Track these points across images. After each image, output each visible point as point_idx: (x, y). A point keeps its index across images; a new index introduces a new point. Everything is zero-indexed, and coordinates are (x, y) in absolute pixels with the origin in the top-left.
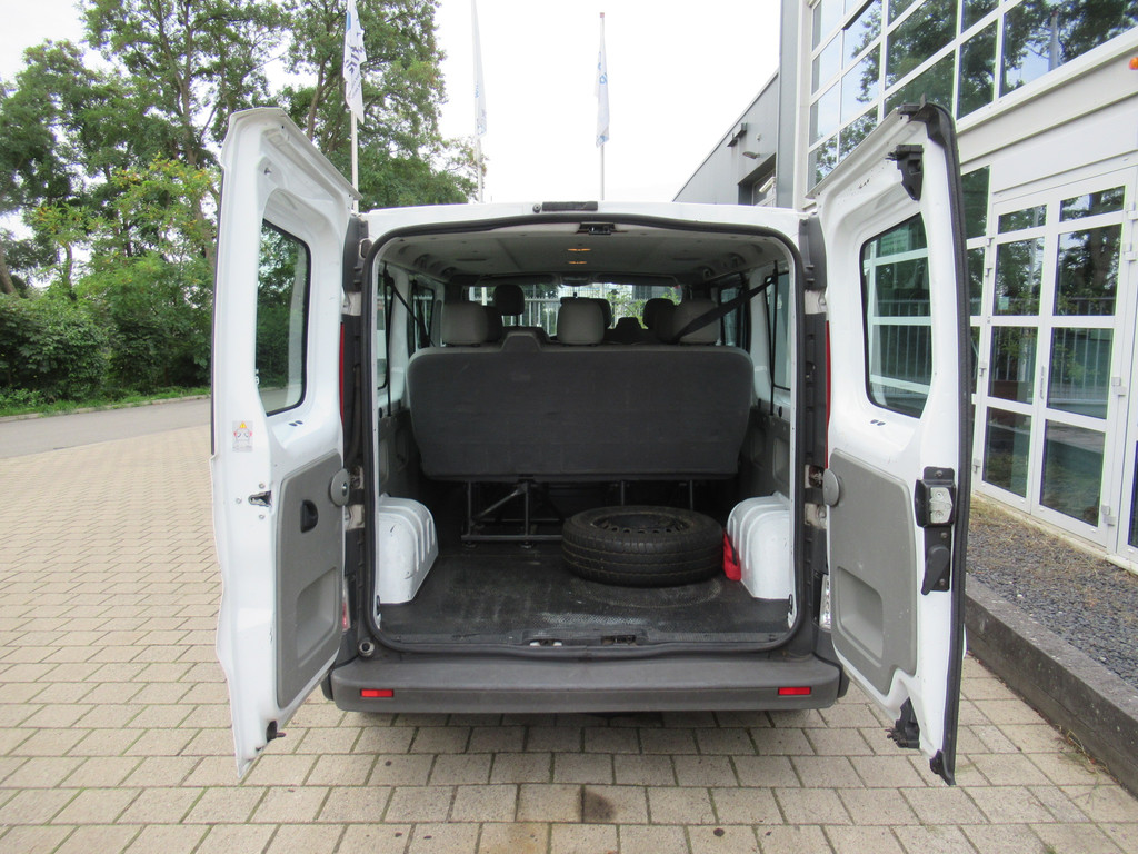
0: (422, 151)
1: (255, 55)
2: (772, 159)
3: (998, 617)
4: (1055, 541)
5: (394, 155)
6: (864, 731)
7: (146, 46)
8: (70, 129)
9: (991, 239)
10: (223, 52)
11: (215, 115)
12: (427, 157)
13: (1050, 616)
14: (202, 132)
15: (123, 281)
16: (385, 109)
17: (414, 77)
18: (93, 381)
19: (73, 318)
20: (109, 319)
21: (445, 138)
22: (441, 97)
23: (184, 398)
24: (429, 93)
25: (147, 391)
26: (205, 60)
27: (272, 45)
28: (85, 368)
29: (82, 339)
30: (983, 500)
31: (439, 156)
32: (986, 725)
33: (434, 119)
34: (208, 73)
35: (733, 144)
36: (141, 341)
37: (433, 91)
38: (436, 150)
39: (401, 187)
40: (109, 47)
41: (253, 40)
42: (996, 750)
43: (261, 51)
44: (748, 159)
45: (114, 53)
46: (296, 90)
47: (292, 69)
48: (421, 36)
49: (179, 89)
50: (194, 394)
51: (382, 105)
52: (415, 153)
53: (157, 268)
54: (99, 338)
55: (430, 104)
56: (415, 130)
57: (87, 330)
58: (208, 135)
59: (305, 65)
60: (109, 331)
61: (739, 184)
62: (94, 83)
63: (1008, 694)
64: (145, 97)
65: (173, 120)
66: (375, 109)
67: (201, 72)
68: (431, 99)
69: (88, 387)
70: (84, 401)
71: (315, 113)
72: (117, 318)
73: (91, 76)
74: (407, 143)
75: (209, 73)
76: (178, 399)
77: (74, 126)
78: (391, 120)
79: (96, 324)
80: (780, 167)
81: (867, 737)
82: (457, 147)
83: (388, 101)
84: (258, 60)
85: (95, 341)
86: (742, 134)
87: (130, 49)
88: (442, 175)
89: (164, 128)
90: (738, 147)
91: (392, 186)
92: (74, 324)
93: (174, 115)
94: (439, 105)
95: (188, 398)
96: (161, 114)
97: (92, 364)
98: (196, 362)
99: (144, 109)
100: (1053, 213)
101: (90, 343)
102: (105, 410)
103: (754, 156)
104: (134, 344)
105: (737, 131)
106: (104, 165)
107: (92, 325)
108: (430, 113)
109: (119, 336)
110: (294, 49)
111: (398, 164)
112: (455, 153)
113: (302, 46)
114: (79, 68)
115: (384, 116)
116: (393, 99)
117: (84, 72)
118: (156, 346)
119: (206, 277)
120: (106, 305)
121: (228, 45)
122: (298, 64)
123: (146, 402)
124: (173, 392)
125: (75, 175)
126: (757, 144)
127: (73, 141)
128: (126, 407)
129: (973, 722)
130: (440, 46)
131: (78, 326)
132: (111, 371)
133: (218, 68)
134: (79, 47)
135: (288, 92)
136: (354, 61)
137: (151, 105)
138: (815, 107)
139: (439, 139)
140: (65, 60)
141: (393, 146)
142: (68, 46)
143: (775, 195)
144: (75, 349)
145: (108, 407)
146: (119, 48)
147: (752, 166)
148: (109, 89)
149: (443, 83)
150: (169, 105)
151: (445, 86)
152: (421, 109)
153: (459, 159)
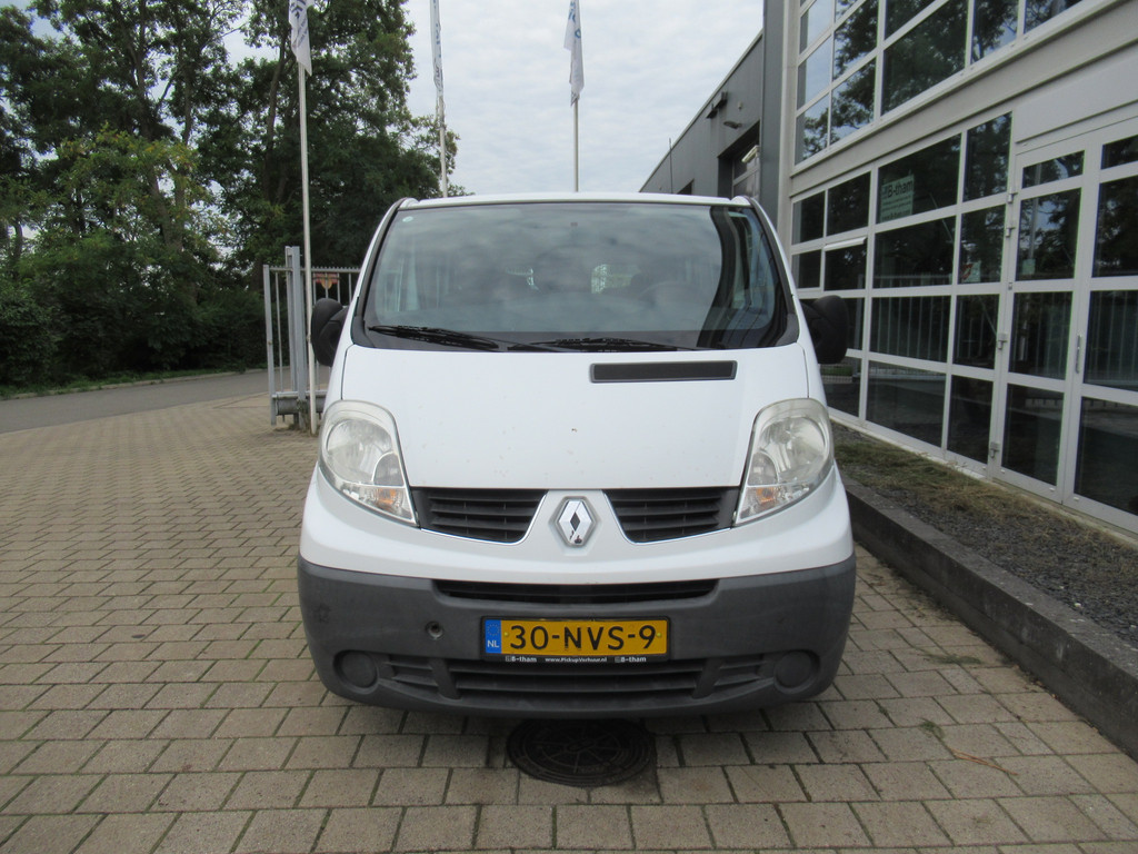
0: (390, 129)
1: (215, 26)
2: (756, 126)
3: (1085, 643)
4: (1096, 535)
5: (360, 133)
6: (932, 805)
7: (99, 14)
8: (19, 101)
9: (1013, 195)
10: (179, 23)
11: (172, 89)
12: (395, 135)
13: (1123, 632)
14: (159, 105)
15: (69, 258)
16: (352, 85)
17: (380, 51)
18: (35, 364)
19: (12, 297)
20: (52, 299)
21: (414, 116)
22: (408, 72)
23: (137, 383)
24: (396, 67)
25: (97, 376)
26: (161, 32)
27: (231, 16)
28: (25, 350)
29: (22, 319)
30: (1003, 488)
31: (408, 135)
32: (1090, 794)
33: (402, 94)
34: (164, 44)
35: (712, 115)
36: (89, 323)
37: (401, 65)
38: (405, 129)
39: (368, 166)
40: (59, 15)
41: (212, 10)
42: (1114, 835)
43: (220, 22)
44: (730, 129)
45: (65, 21)
46: (258, 63)
47: (253, 42)
48: (387, 7)
49: (133, 61)
50: (148, 379)
51: (347, 79)
52: (383, 131)
53: (105, 245)
54: (41, 319)
55: (397, 79)
56: (382, 107)
57: (27, 309)
58: (165, 108)
59: (267, 37)
60: (53, 311)
61: (720, 157)
62: (43, 53)
63: (1107, 746)
64: (96, 67)
65: (129, 93)
66: (342, 84)
67: (158, 43)
68: (398, 73)
69: (30, 370)
70: (26, 386)
71: (278, 88)
72: (61, 298)
73: (39, 45)
74: (375, 120)
75: (166, 44)
76: (129, 384)
77: (22, 98)
78: (358, 97)
79: (39, 304)
80: (764, 134)
81: (937, 815)
82: (427, 125)
83: (354, 76)
84: (217, 31)
85: (37, 322)
86: (723, 104)
87: (82, 18)
88: (411, 154)
89: (117, 100)
90: (718, 119)
91: (358, 164)
92: (13, 304)
93: (128, 88)
94: (407, 80)
95: (141, 382)
96: (115, 87)
97: (33, 347)
98: (150, 345)
99: (96, 82)
100: (1093, 159)
101: (31, 324)
102: (49, 395)
103: (735, 126)
104: (80, 325)
105: (716, 102)
106: (54, 140)
107: (34, 305)
108: (398, 89)
109: (65, 316)
110: (256, 20)
111: (364, 141)
112: (424, 132)
113: (264, 17)
114: (27, 36)
115: (351, 93)
116: (359, 74)
117: (33, 41)
118: (105, 328)
119: (159, 256)
120: (50, 283)
121: (186, 15)
122: (260, 36)
123: (94, 387)
124: (124, 377)
125: (25, 150)
126: (739, 114)
127: (21, 113)
128: (72, 392)
129: (1072, 789)
130: (408, 20)
131: (18, 305)
132: (56, 354)
133: (176, 39)
134: (27, 14)
135: (250, 65)
136: (301, 5)
137: (104, 77)
138: (803, 67)
139: (408, 117)
140: (11, 27)
141: (360, 124)
142: (14, 12)
143: (758, 166)
144: (14, 331)
145: (52, 392)
146: (69, 17)
147: (732, 136)
148: (59, 60)
149: (411, 57)
150: (122, 76)
151: (413, 60)
152: (388, 85)
153: (428, 138)
